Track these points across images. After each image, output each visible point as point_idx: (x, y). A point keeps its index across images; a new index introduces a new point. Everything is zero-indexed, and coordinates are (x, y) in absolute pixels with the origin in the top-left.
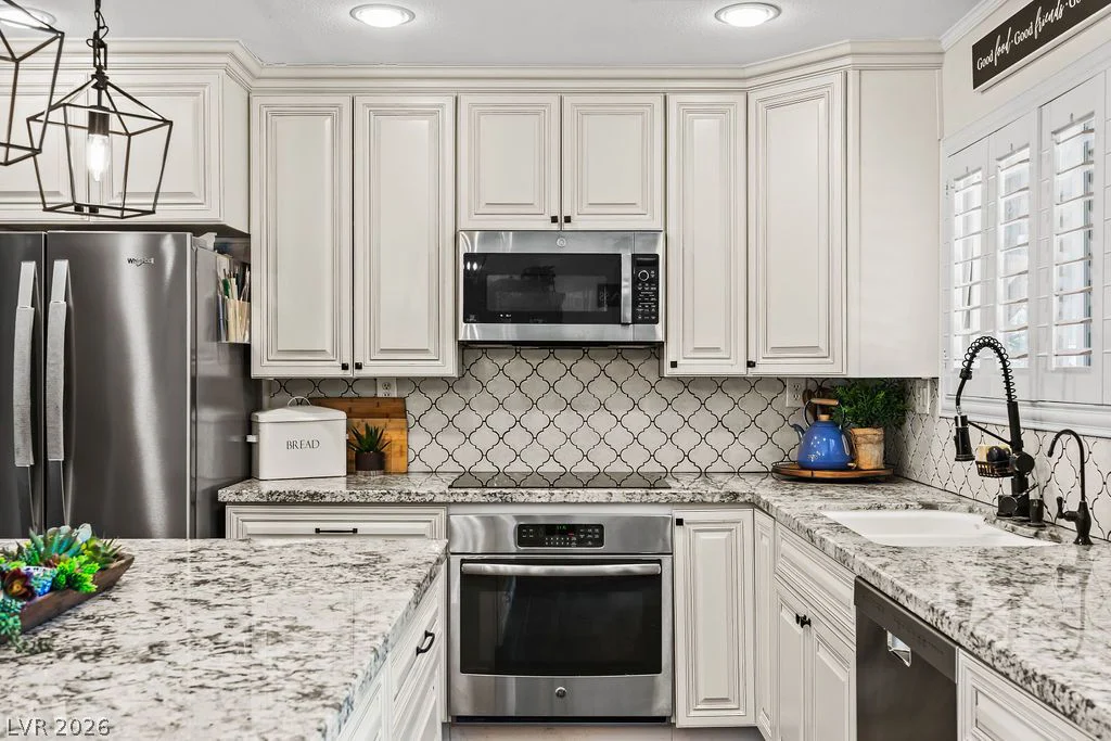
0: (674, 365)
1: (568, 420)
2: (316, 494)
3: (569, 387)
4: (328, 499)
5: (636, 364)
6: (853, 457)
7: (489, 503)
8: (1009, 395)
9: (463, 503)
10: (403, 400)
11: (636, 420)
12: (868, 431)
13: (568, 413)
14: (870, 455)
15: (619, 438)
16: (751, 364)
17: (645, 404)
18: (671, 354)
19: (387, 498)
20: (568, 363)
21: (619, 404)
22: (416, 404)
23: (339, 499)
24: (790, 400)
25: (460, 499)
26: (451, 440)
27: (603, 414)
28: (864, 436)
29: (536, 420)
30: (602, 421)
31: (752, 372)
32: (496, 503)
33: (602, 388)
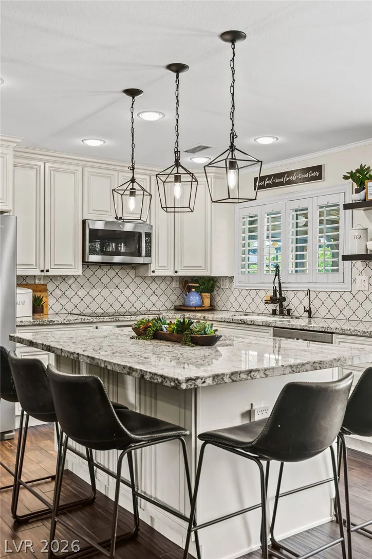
0: (153, 272)
1: (105, 292)
2: (51, 321)
3: (105, 280)
4: (56, 322)
5: (128, 271)
6: (203, 303)
7: (111, 321)
8: (279, 281)
9: (103, 322)
10: (46, 285)
11: (128, 292)
12: (207, 294)
13: (105, 290)
14: (207, 302)
15: (122, 299)
16: (176, 272)
17: (130, 286)
18: (152, 268)
19: (77, 321)
20: (105, 271)
21: (122, 286)
22: (50, 286)
23: (60, 322)
24: (175, 284)
25: (102, 320)
26: (64, 301)
27: (117, 290)
28: (206, 296)
29: (94, 292)
30: (117, 292)
31: (176, 274)
32: (113, 321)
33: (117, 280)
